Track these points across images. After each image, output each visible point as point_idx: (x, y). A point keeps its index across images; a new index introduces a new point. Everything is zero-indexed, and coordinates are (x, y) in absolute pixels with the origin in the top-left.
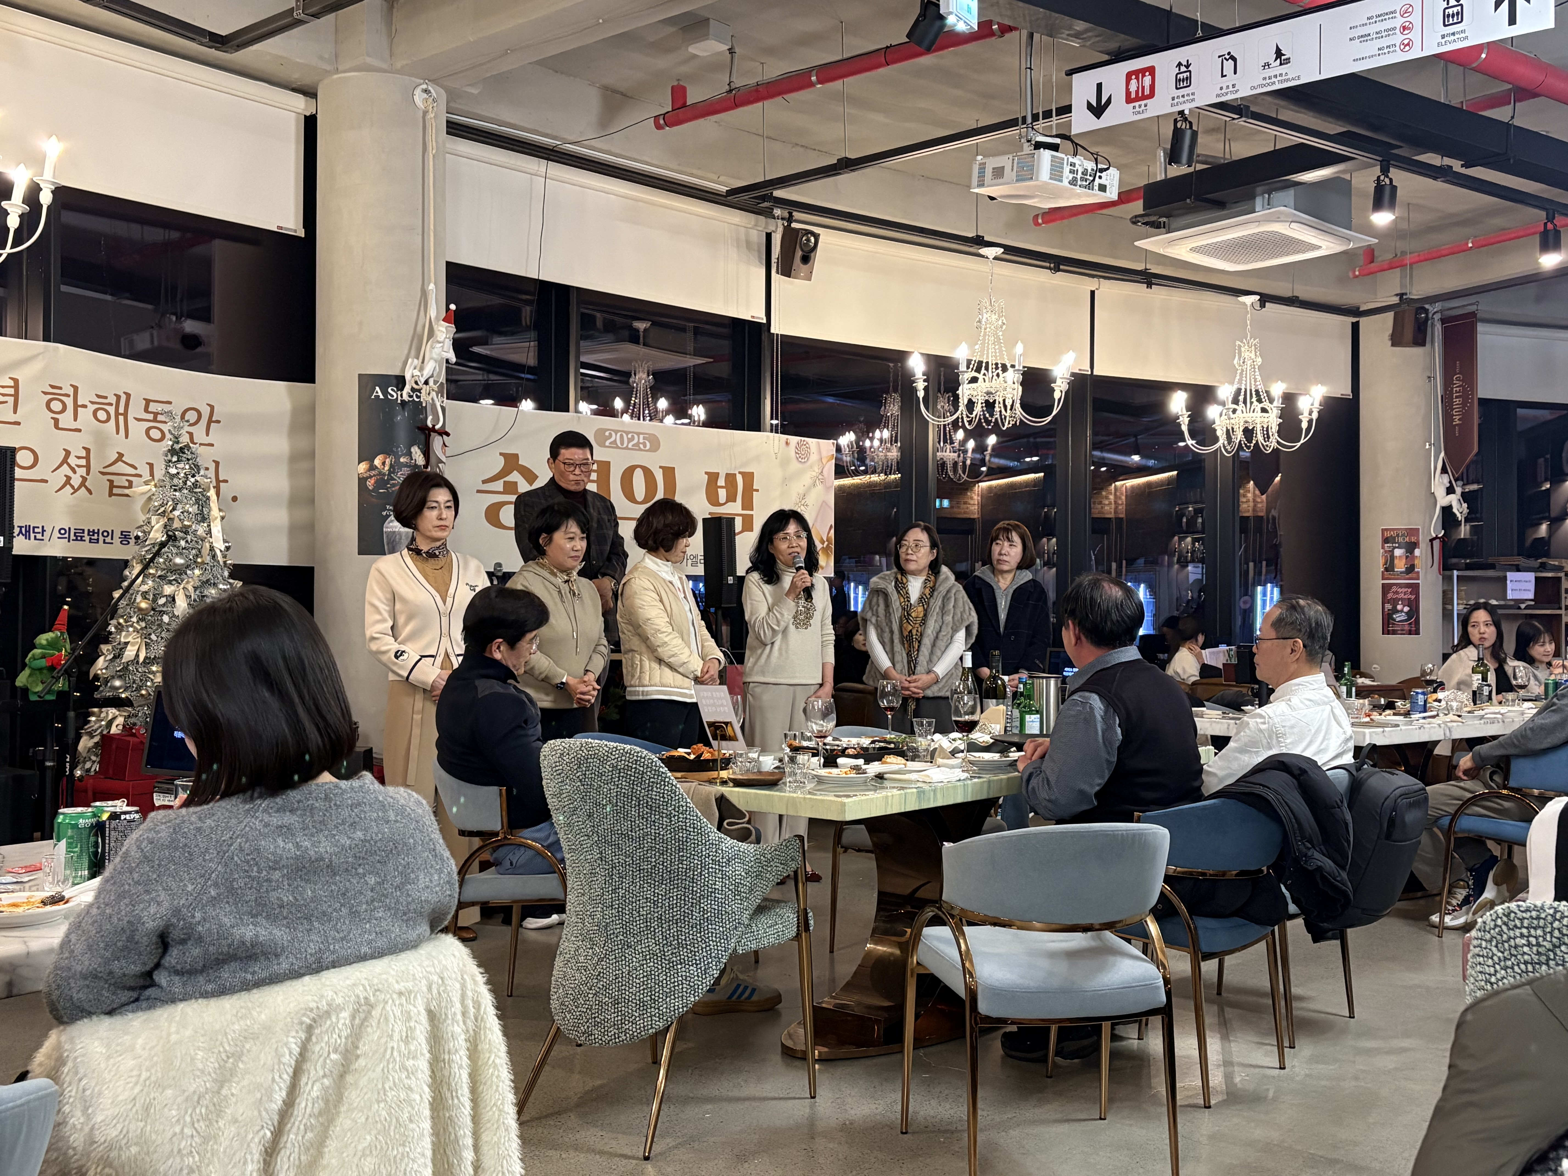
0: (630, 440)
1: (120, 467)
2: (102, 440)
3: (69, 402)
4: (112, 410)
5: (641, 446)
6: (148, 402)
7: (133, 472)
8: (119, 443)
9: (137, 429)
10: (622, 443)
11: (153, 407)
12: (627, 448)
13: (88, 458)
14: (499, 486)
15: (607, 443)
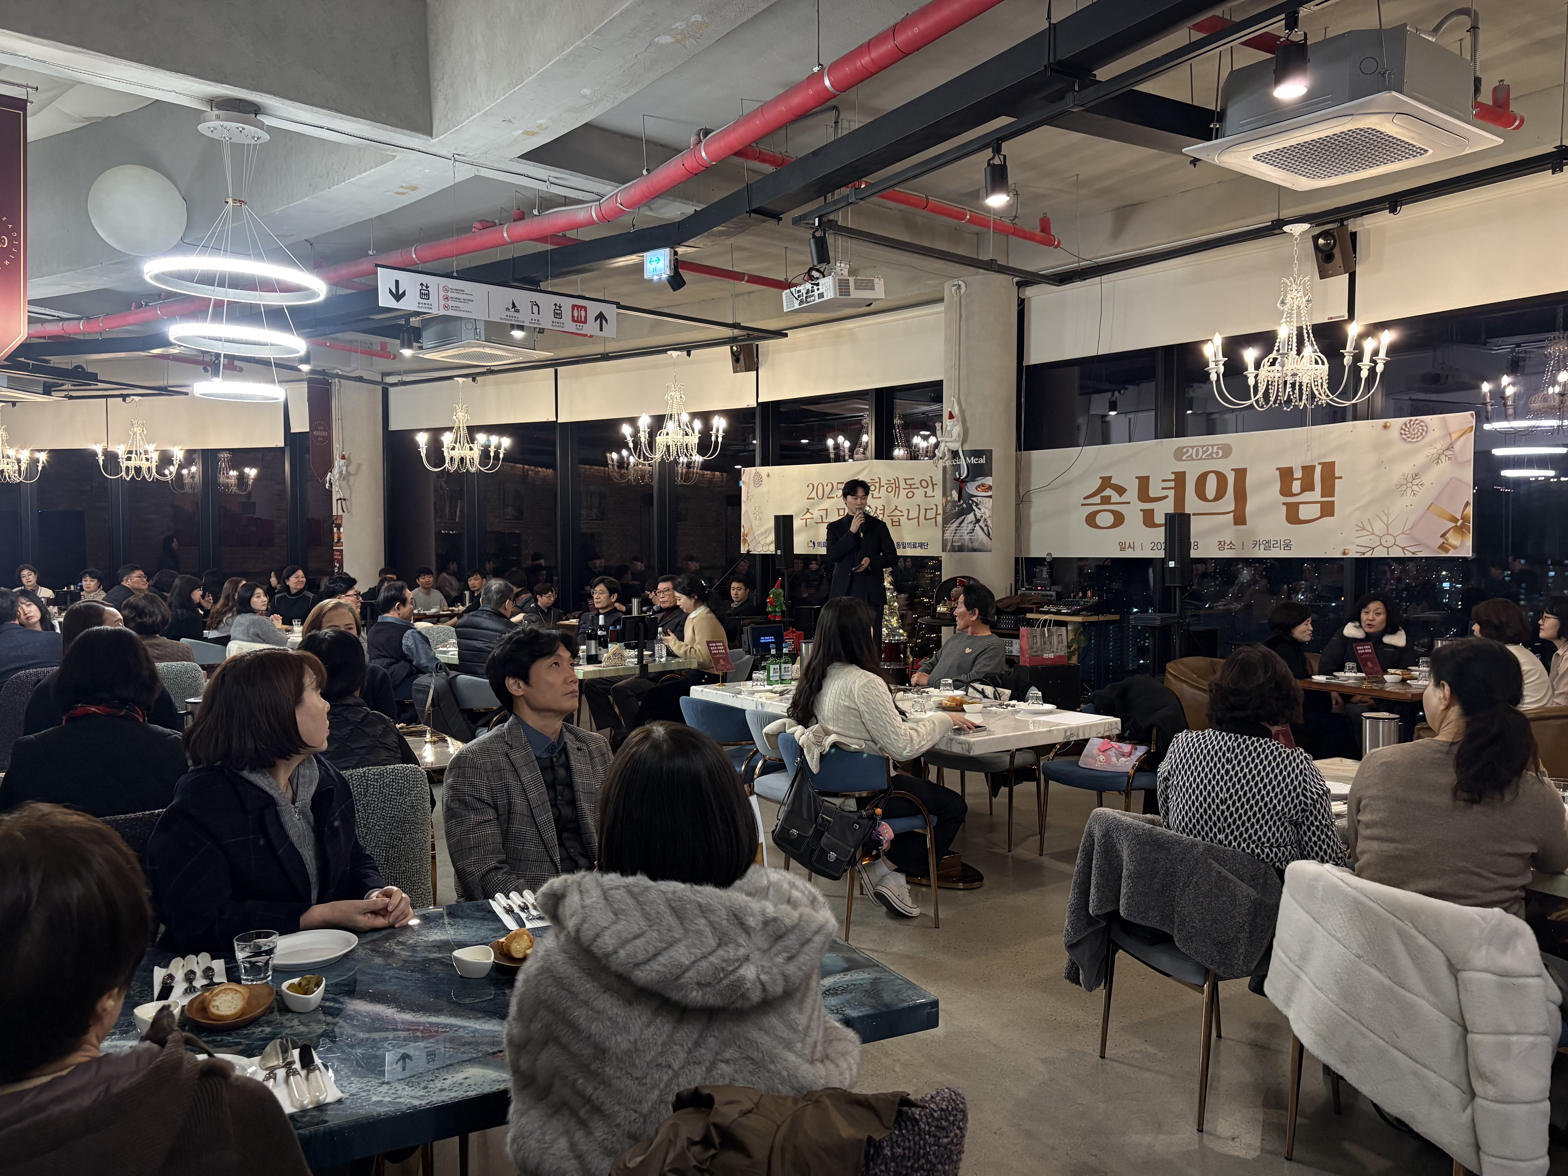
0: (1204, 452)
1: (897, 513)
2: (888, 501)
3: (877, 485)
4: (893, 486)
5: (1214, 455)
6: (905, 480)
7: (900, 514)
8: (896, 502)
9: (903, 493)
10: (1197, 455)
11: (909, 482)
12: (1201, 459)
13: (884, 510)
14: (1097, 499)
15: (1184, 458)
